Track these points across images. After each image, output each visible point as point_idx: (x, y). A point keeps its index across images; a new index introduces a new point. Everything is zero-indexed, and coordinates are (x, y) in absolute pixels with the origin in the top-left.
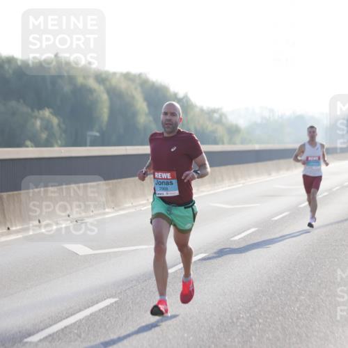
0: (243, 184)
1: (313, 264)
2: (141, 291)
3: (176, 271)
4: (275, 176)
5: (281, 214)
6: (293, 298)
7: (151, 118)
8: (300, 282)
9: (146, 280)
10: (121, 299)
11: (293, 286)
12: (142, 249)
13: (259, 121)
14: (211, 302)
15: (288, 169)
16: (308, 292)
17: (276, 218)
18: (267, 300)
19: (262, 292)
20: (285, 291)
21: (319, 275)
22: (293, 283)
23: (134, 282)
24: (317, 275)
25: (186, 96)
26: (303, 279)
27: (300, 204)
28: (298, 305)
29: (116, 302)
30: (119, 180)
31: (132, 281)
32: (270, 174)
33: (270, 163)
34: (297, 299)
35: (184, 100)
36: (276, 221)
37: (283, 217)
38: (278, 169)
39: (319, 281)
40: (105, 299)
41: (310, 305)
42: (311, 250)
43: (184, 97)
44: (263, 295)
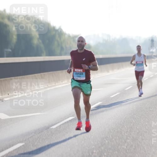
0: (94, 77)
1: (134, 122)
2: (37, 139)
3: (57, 127)
4: (111, 72)
5: (115, 94)
6: (123, 141)
7: (40, 41)
8: (127, 132)
9: (40, 133)
10: (26, 144)
11: (123, 134)
12: (37, 115)
13: (101, 41)
14: (77, 144)
15: (118, 69)
16: (131, 138)
17: (112, 96)
18: (109, 142)
19: (106, 138)
20: (118, 137)
21: (138, 127)
22: (123, 132)
23: (33, 134)
24: (136, 128)
25: (60, 28)
26: (128, 130)
27: (126, 88)
28: (126, 145)
29: (23, 145)
30: (23, 76)
31: (32, 133)
32: (108, 72)
33: (108, 65)
34: (125, 142)
35: (59, 31)
36: (113, 98)
37: (116, 96)
38: (113, 69)
39: (138, 131)
40: (17, 144)
41: (133, 145)
42: (132, 114)
43: (59, 29)
44: (106, 140)
